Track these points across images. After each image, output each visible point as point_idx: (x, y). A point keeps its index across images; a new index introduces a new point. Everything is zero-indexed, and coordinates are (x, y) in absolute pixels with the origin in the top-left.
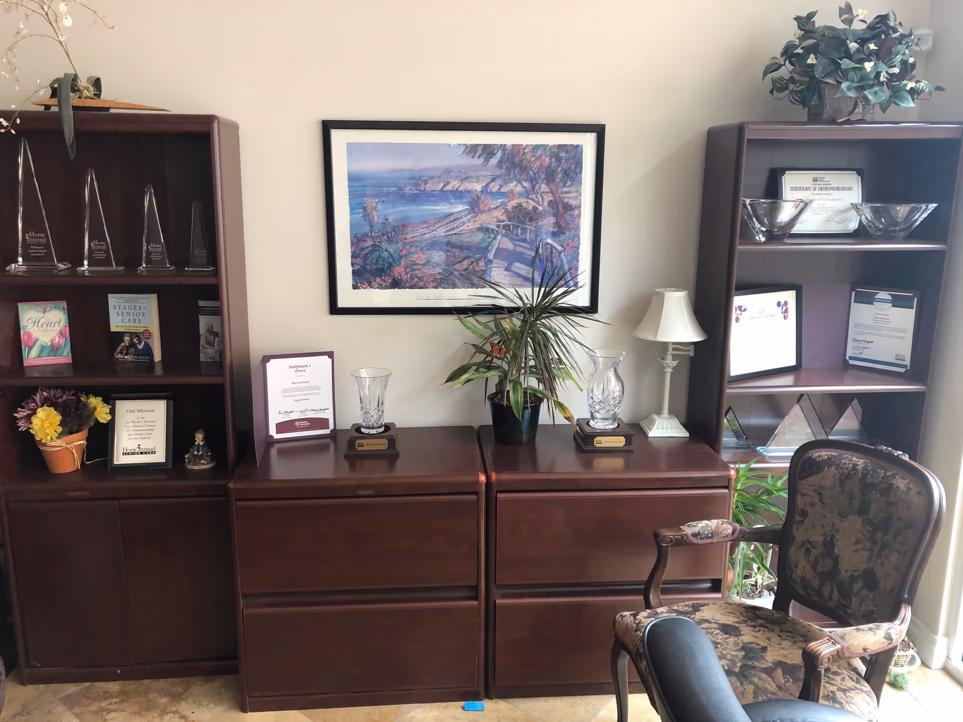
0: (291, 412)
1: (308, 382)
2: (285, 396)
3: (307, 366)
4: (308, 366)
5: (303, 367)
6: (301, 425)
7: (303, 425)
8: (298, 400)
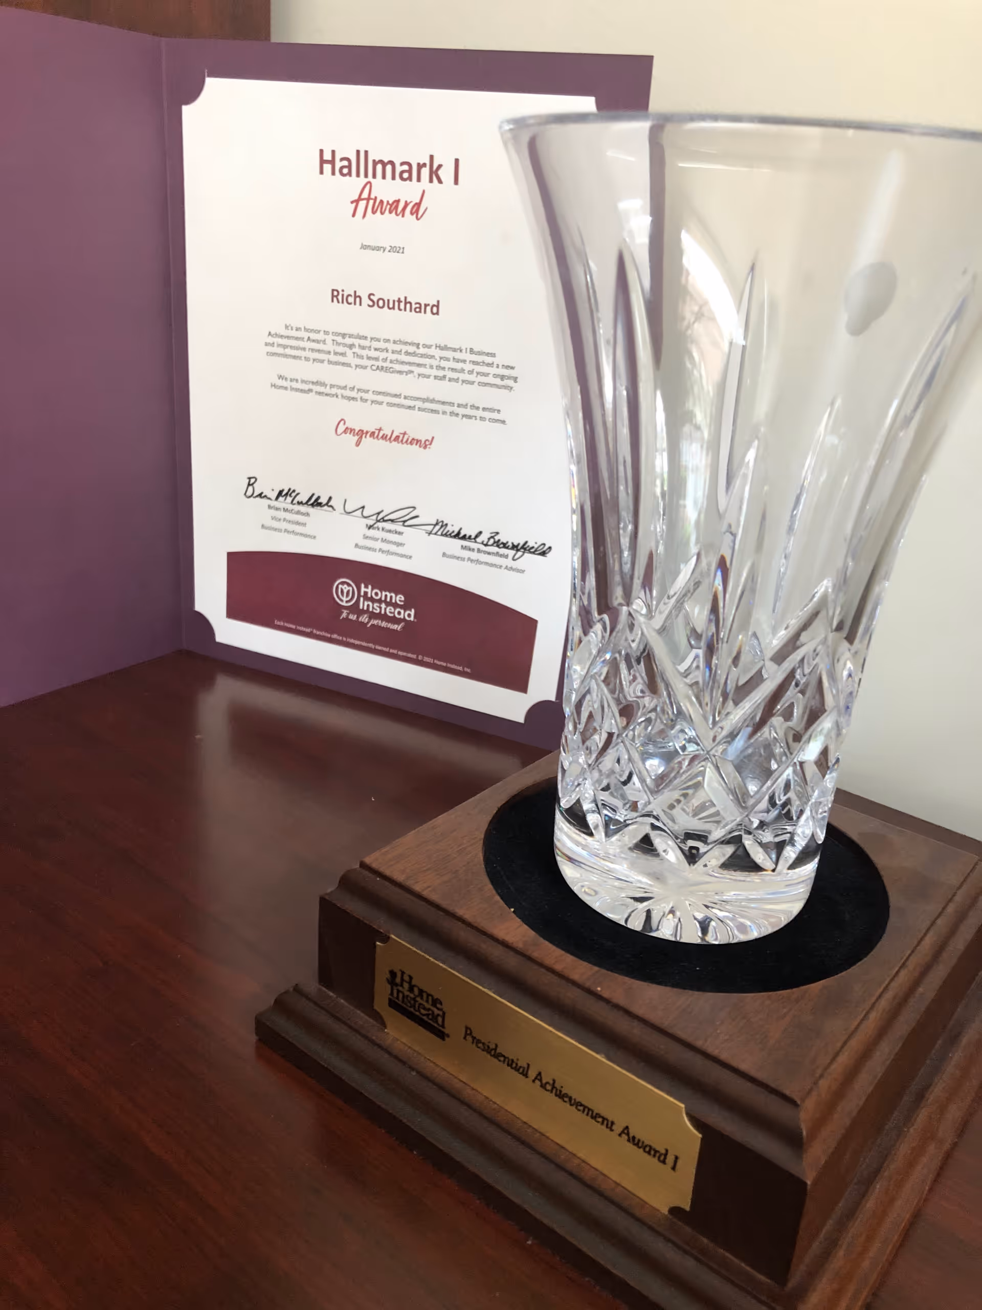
0: (317, 504)
1: (436, 308)
2: (282, 384)
3: (435, 174)
4: (447, 174)
5: (408, 173)
6: (363, 604)
7: (376, 608)
8: (361, 434)
